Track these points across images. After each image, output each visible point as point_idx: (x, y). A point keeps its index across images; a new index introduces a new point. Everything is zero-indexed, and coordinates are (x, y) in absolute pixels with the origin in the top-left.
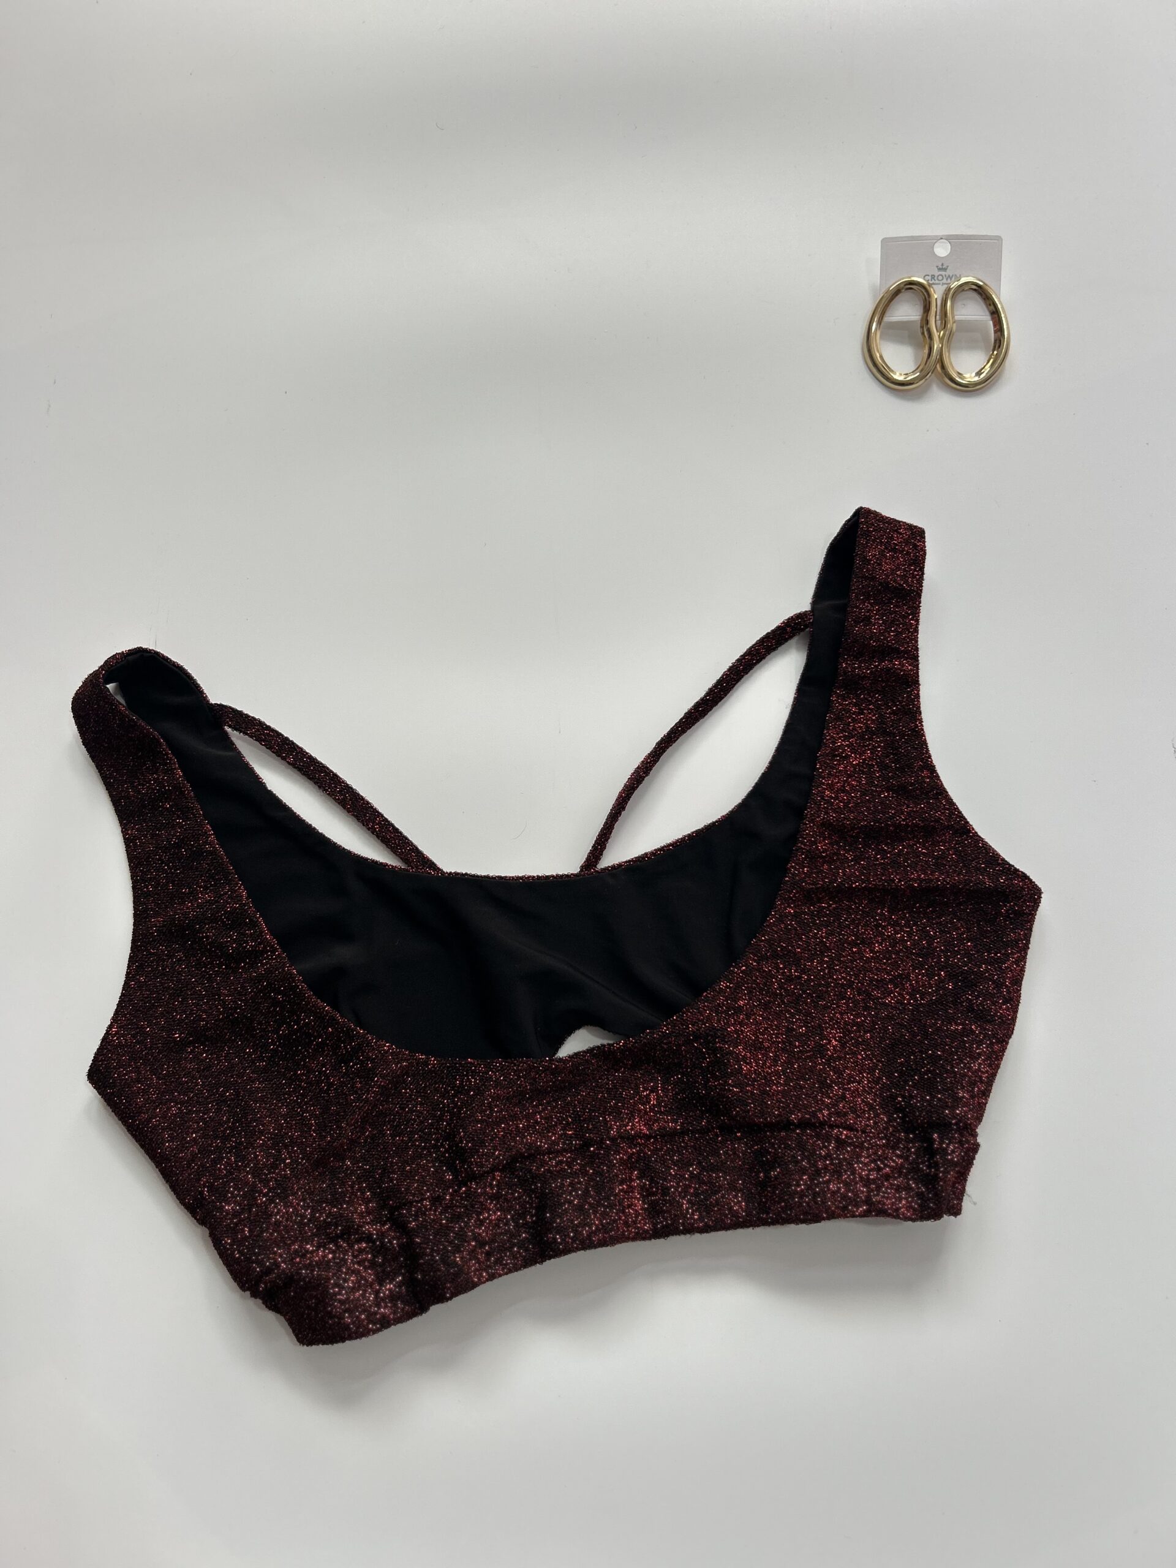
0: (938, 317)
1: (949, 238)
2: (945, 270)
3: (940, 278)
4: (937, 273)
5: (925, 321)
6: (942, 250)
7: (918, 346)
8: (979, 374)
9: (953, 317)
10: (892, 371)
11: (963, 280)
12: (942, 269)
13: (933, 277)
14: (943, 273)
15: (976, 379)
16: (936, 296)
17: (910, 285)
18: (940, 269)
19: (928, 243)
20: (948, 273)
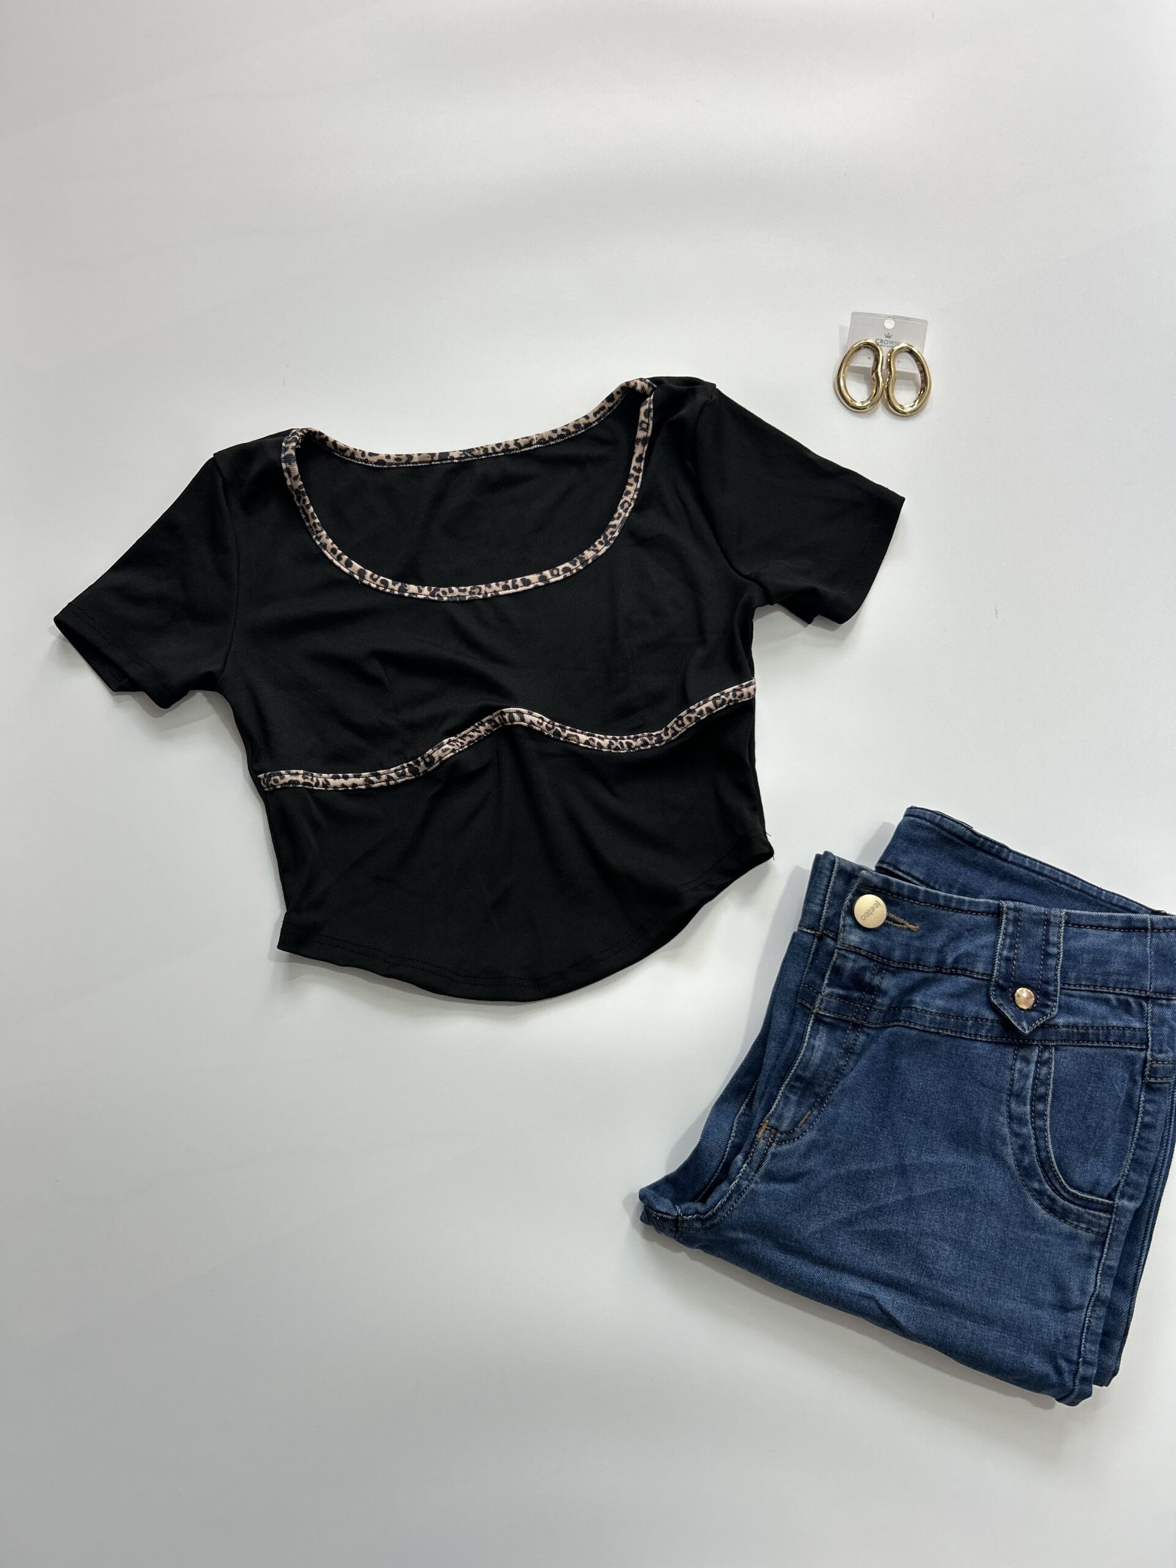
0: (884, 367)
2: (890, 337)
3: (886, 342)
4: (884, 339)
5: (876, 367)
7: (871, 383)
8: (912, 405)
10: (853, 400)
11: (901, 345)
12: (888, 336)
14: (888, 339)
15: (911, 408)
16: (883, 353)
18: (886, 337)
19: (879, 319)
20: (892, 339)
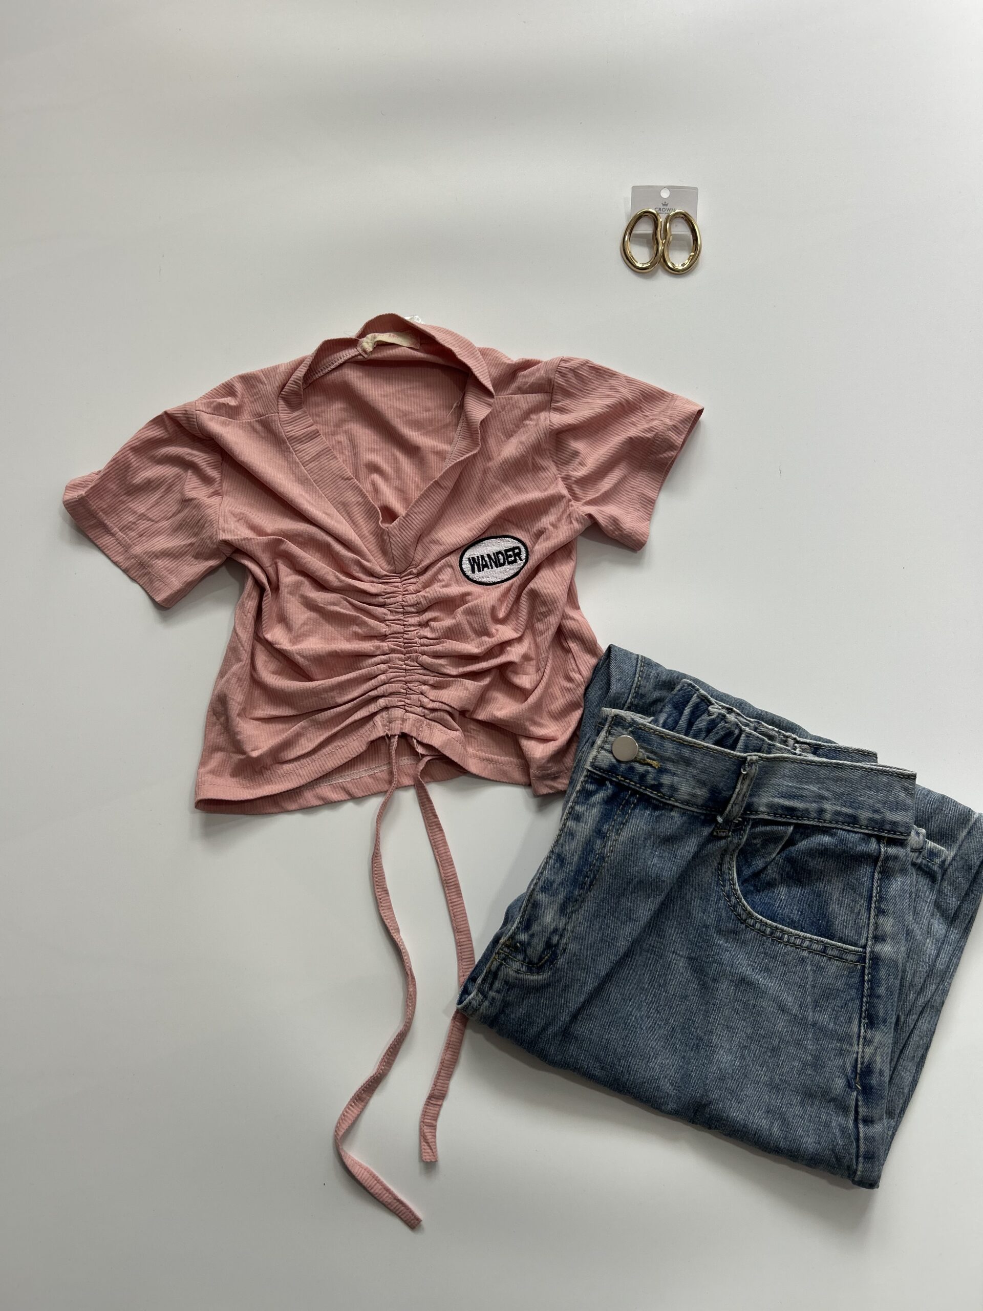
0: (662, 232)
1: (669, 188)
2: (667, 205)
3: (663, 210)
4: (662, 207)
5: (655, 233)
6: (665, 194)
7: (651, 248)
8: (683, 265)
9: (670, 232)
10: (636, 261)
11: (677, 211)
13: (660, 209)
14: (665, 207)
15: (681, 268)
16: (661, 220)
17: (645, 214)
18: (664, 205)
19: (657, 190)
20: (668, 207)
